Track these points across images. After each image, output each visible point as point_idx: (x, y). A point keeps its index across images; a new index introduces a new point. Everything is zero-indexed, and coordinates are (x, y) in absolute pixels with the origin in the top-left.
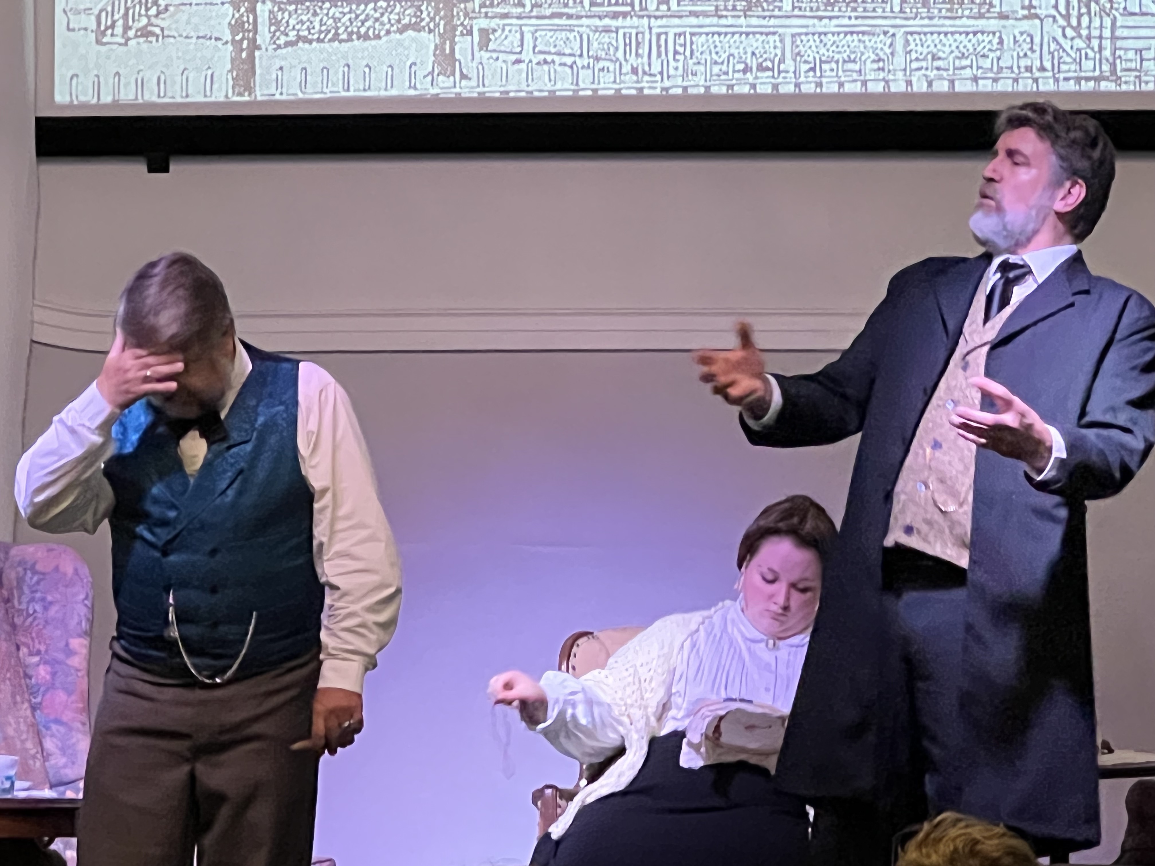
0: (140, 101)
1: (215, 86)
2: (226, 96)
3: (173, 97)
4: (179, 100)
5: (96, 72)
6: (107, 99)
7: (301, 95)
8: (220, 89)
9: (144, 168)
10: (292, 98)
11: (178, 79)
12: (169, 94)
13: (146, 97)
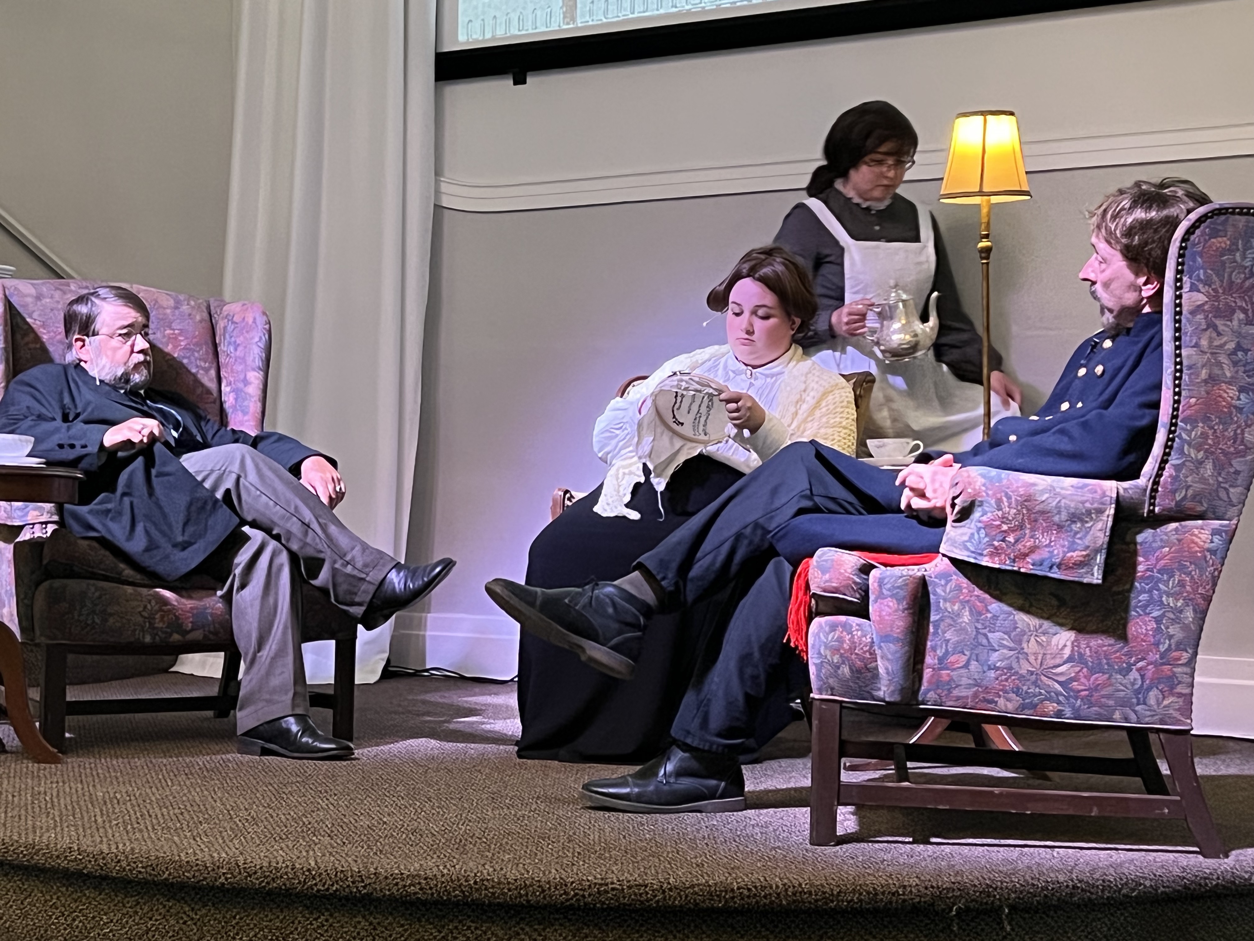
0: (508, 35)
1: (553, 19)
2: (559, 26)
3: (527, 30)
4: (531, 31)
5: (482, 17)
6: (488, 36)
7: (605, 20)
8: (555, 22)
9: (511, 82)
10: (599, 22)
11: (530, 17)
12: (525, 28)
13: (512, 32)
